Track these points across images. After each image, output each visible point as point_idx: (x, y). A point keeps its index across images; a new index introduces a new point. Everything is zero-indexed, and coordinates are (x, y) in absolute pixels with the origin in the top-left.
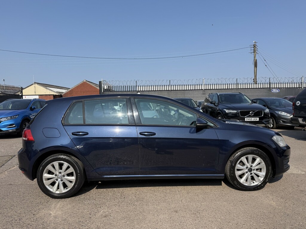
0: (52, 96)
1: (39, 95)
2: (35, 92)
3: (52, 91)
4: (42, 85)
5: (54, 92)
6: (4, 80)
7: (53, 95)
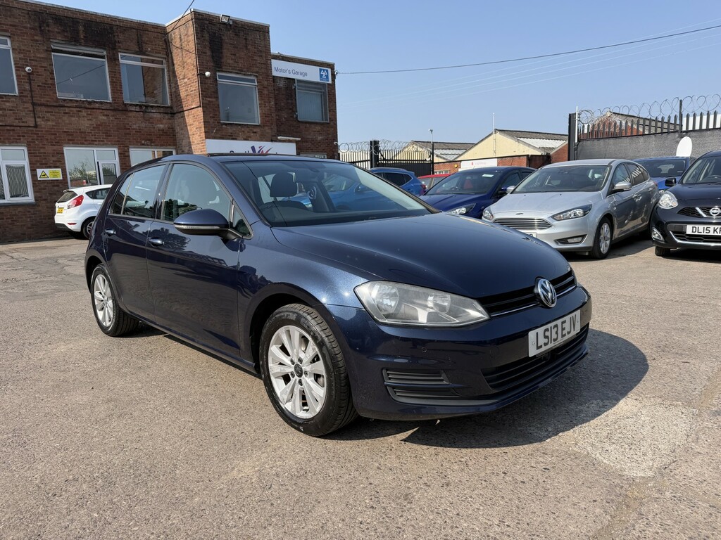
0: (525, 159)
1: (498, 158)
2: (495, 152)
3: (529, 145)
4: (510, 135)
5: (534, 148)
6: (432, 131)
7: (528, 156)
